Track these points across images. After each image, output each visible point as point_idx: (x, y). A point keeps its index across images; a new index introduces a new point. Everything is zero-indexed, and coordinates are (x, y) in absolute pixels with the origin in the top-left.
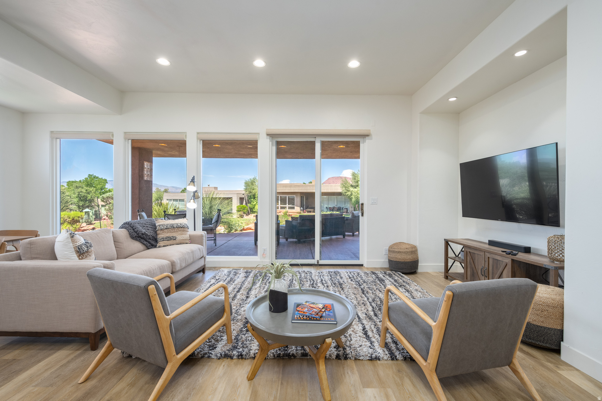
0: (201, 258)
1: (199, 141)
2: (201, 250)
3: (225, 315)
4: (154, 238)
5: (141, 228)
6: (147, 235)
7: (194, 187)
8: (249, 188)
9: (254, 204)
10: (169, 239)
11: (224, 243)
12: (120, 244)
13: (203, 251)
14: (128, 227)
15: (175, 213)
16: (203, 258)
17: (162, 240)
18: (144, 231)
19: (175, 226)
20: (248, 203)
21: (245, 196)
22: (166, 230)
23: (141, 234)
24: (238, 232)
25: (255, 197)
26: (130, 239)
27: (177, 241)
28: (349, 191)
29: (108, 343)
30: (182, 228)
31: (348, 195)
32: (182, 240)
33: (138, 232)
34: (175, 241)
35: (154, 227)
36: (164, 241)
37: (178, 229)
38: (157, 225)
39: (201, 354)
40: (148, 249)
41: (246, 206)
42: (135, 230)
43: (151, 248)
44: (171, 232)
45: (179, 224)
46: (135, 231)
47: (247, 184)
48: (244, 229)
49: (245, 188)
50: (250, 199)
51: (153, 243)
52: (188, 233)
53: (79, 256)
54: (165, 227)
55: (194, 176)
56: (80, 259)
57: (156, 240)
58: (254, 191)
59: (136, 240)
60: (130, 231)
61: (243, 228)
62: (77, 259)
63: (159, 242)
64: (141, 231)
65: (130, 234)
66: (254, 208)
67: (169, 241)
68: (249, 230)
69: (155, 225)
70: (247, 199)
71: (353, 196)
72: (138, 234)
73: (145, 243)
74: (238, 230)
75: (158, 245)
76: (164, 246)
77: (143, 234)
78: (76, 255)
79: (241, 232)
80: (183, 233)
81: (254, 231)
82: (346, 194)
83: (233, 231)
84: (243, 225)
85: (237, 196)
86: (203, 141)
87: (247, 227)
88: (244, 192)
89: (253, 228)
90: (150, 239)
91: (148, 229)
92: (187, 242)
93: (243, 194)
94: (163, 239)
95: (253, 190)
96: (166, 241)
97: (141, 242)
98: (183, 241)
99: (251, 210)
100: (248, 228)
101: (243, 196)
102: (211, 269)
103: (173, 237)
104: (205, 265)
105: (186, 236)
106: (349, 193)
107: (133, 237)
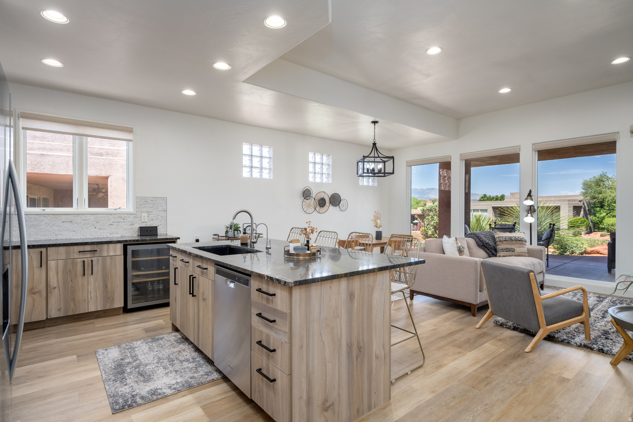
0: (540, 273)
1: (534, 152)
2: (541, 265)
3: (584, 314)
4: (494, 248)
5: (484, 238)
6: (490, 245)
7: (532, 201)
8: (591, 192)
9: (602, 216)
10: (508, 250)
11: (558, 265)
12: (471, 250)
13: (543, 265)
14: (475, 237)
15: (495, 226)
16: (542, 274)
17: (501, 250)
18: (487, 241)
19: (513, 239)
20: (590, 215)
21: (584, 204)
22: (505, 242)
23: (485, 243)
24: (576, 255)
25: (604, 206)
26: (477, 247)
27: (516, 253)
29: (490, 310)
30: (520, 241)
32: (521, 252)
33: (483, 242)
34: (513, 252)
35: (493, 238)
36: (504, 252)
37: (516, 242)
38: (496, 236)
39: (561, 339)
40: (490, 257)
41: (586, 220)
42: (480, 239)
43: (492, 257)
44: (509, 244)
45: (517, 237)
46: (480, 241)
47: (587, 186)
48: (585, 252)
49: (584, 191)
50: (593, 208)
51: (494, 252)
52: (526, 247)
53: (459, 254)
54: (504, 239)
55: (530, 190)
56: (460, 255)
57: (496, 250)
58: (601, 196)
59: (481, 248)
60: (476, 240)
61: (584, 250)
62: (459, 255)
63: (499, 252)
64: (486, 241)
65: (477, 243)
66: (601, 222)
67: (508, 252)
68: (595, 254)
69: (494, 237)
70: (587, 208)
72: (483, 243)
73: (488, 251)
74: (576, 253)
75: (498, 255)
76: (503, 256)
77: (486, 244)
78: (458, 253)
79: (581, 255)
80: (521, 246)
81: (607, 256)
83: (568, 253)
84: (585, 246)
85: (569, 204)
86: (538, 151)
87: (593, 249)
88: (581, 198)
89: (606, 252)
90: (491, 248)
91: (489, 240)
92: (526, 255)
93: (580, 201)
94: (503, 250)
95: (600, 193)
96: (506, 252)
97: (485, 250)
98: (521, 254)
99: (594, 226)
100: (593, 251)
101: (581, 204)
102: (549, 287)
103: (511, 248)
104: (543, 281)
105: (524, 249)
107: (479, 246)
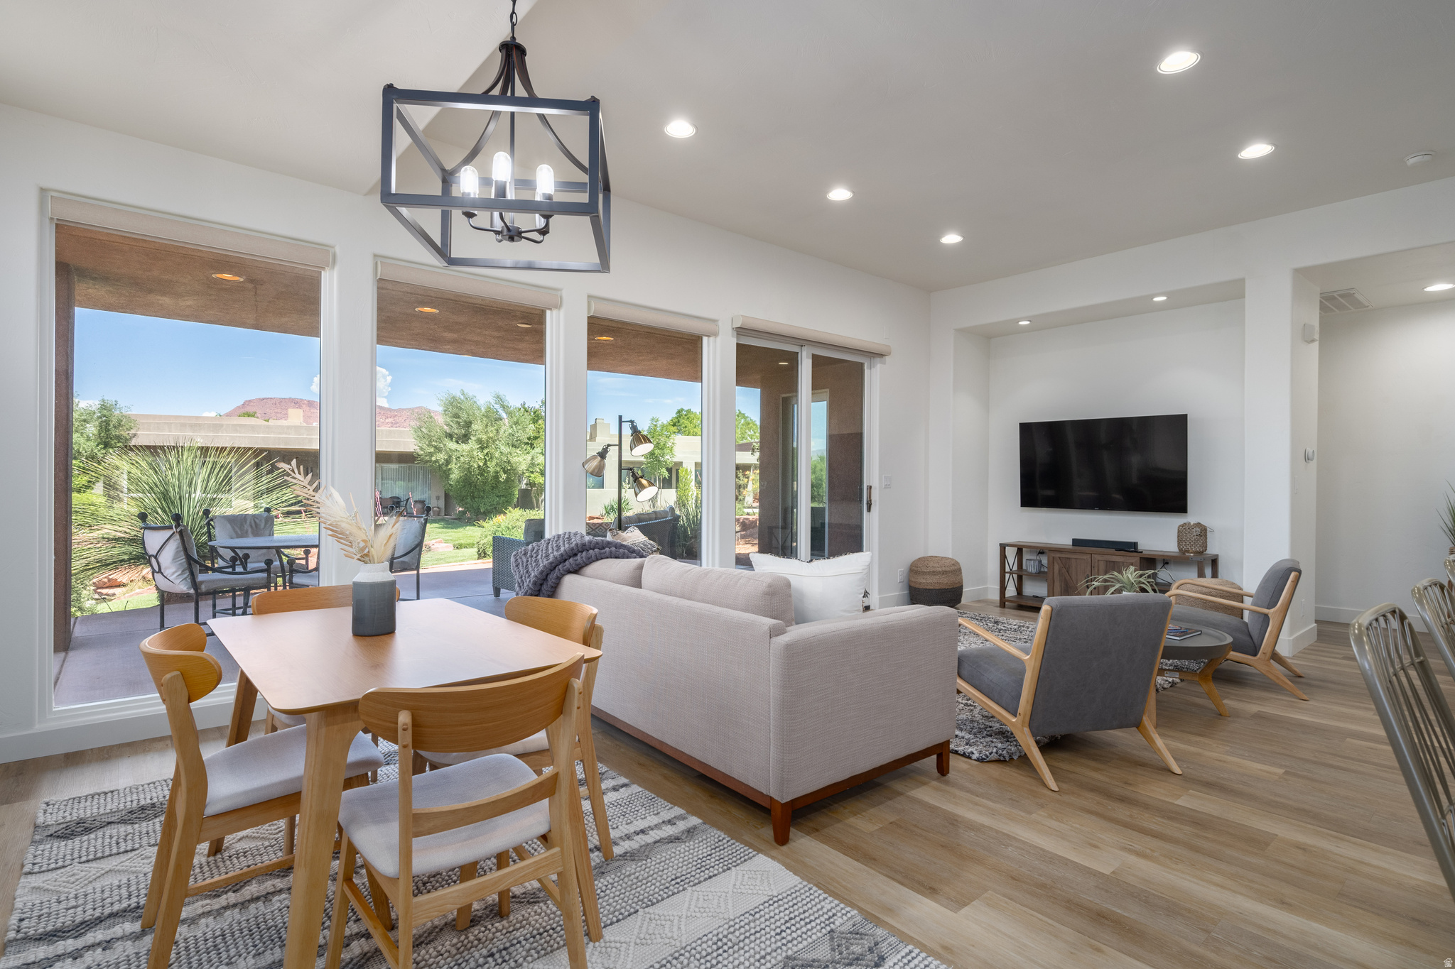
28: (438, 449)
31: (437, 461)
71: (453, 466)
82: (433, 459)
106: (441, 457)
